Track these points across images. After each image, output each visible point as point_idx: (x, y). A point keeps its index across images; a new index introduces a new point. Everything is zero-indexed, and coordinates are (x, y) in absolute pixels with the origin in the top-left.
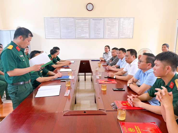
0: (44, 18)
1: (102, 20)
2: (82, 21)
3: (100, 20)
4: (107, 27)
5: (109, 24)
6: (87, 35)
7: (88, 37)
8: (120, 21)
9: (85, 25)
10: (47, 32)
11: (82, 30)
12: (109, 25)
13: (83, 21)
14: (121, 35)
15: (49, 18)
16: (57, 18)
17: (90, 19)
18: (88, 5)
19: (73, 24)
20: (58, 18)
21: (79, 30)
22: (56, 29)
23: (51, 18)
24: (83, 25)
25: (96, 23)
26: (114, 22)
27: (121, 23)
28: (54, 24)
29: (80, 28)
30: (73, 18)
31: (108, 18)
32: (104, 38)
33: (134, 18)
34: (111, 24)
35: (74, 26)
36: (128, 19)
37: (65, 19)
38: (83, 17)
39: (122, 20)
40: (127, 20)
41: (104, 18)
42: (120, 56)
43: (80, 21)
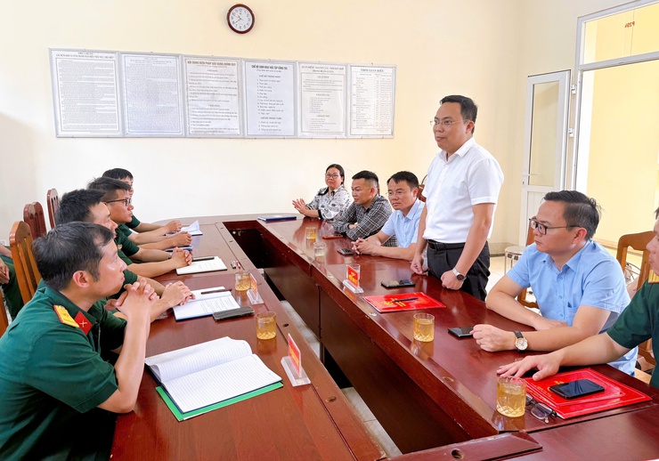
0: (51, 50)
1: (286, 68)
2: (212, 68)
3: (281, 68)
4: (308, 96)
5: (312, 87)
6: (234, 124)
7: (238, 132)
8: (349, 78)
9: (224, 85)
10: (62, 109)
11: (214, 103)
12: (313, 90)
13: (214, 69)
14: (354, 124)
15: (73, 53)
16: (107, 55)
17: (241, 62)
18: (234, 11)
19: (175, 81)
20: (113, 55)
21: (201, 104)
22: (104, 99)
23: (81, 51)
24: (215, 84)
25: (265, 79)
26: (331, 77)
27: (354, 83)
28: (93, 79)
29: (206, 96)
30: (177, 56)
31: (308, 65)
32: (295, 137)
33: (395, 68)
34: (320, 87)
35: (180, 86)
36: (377, 69)
37: (142, 58)
38: (216, 55)
39: (356, 72)
40: (373, 74)
41: (294, 63)
42: (399, 201)
43: (204, 69)
